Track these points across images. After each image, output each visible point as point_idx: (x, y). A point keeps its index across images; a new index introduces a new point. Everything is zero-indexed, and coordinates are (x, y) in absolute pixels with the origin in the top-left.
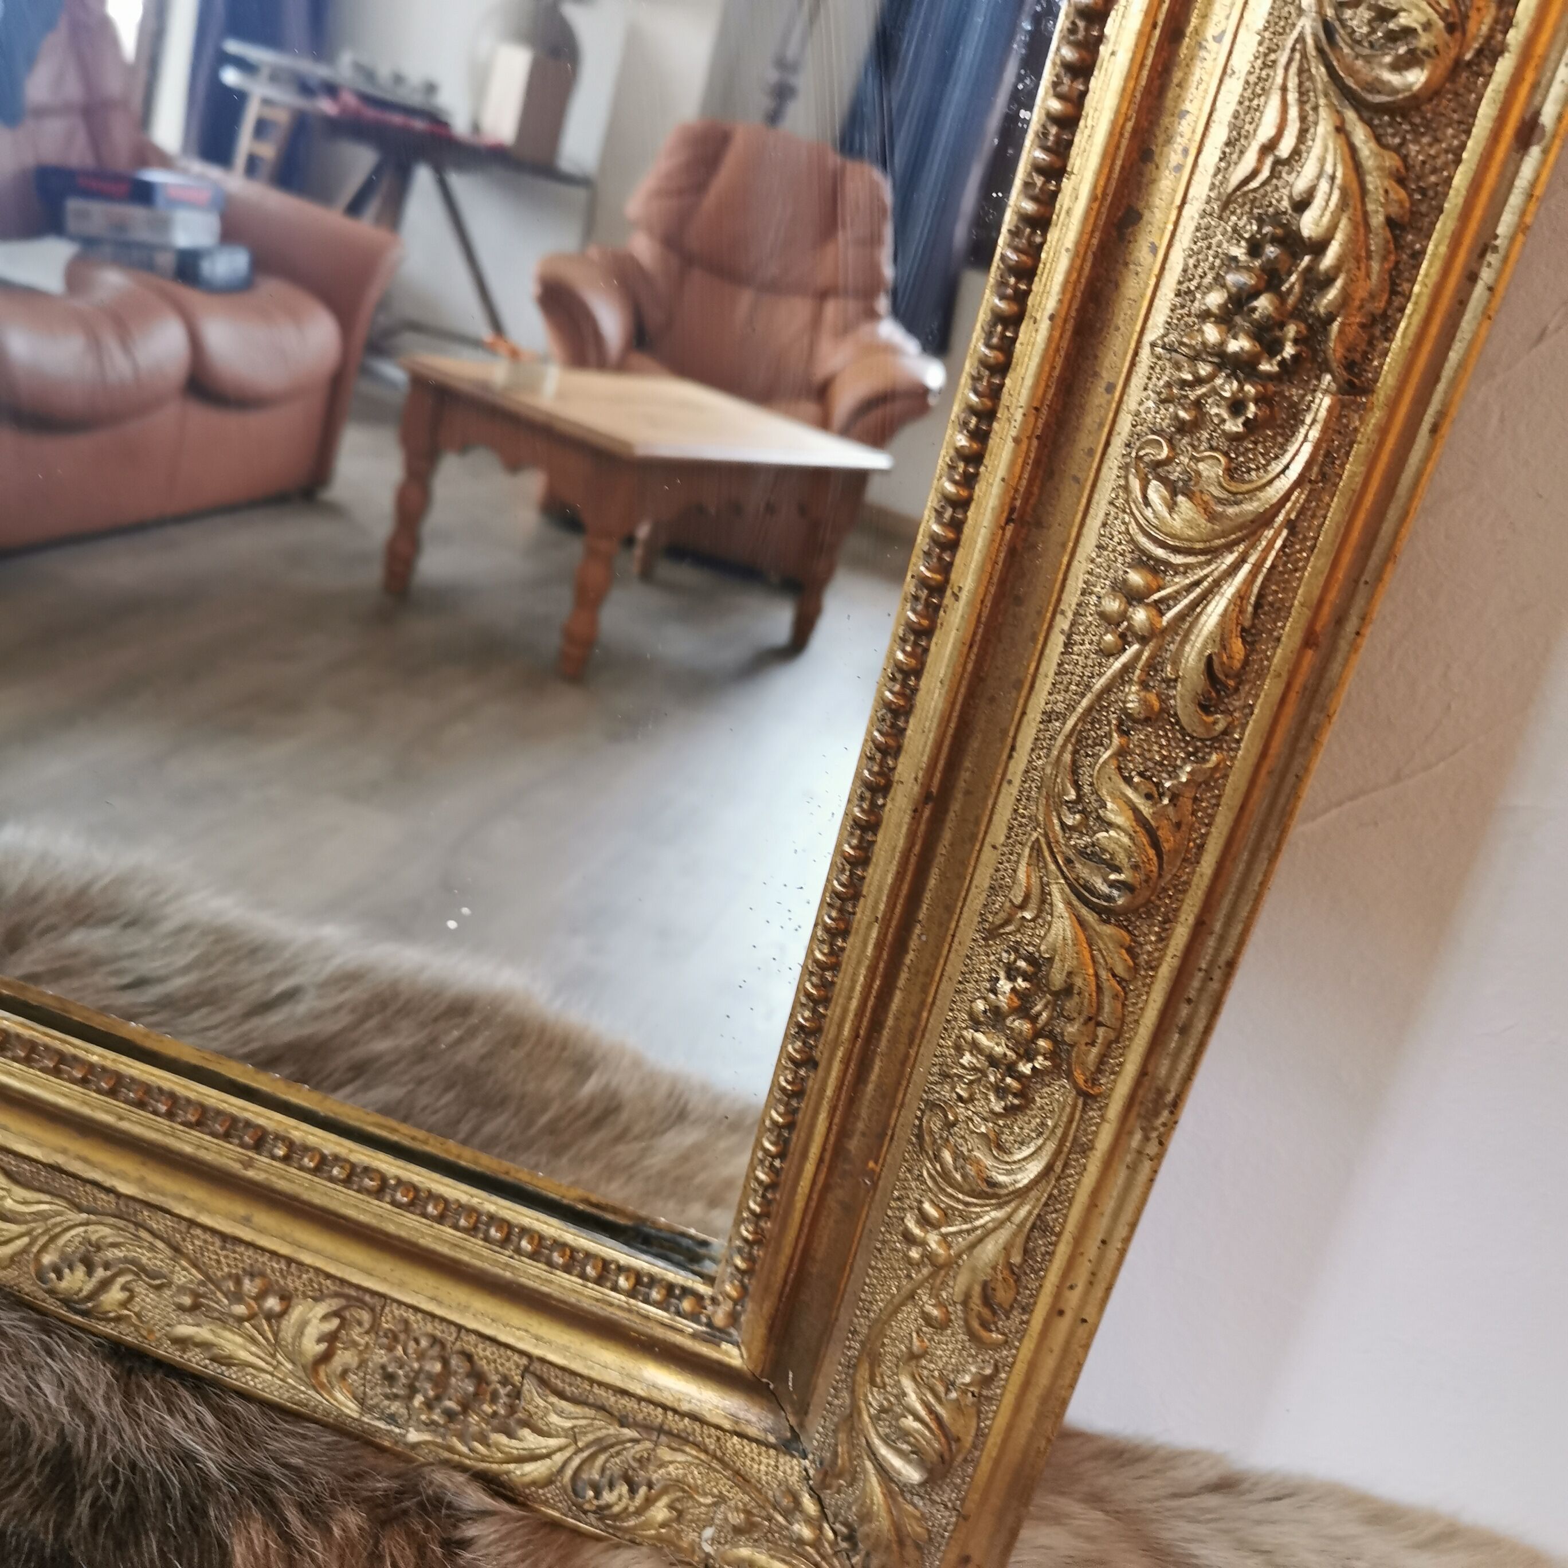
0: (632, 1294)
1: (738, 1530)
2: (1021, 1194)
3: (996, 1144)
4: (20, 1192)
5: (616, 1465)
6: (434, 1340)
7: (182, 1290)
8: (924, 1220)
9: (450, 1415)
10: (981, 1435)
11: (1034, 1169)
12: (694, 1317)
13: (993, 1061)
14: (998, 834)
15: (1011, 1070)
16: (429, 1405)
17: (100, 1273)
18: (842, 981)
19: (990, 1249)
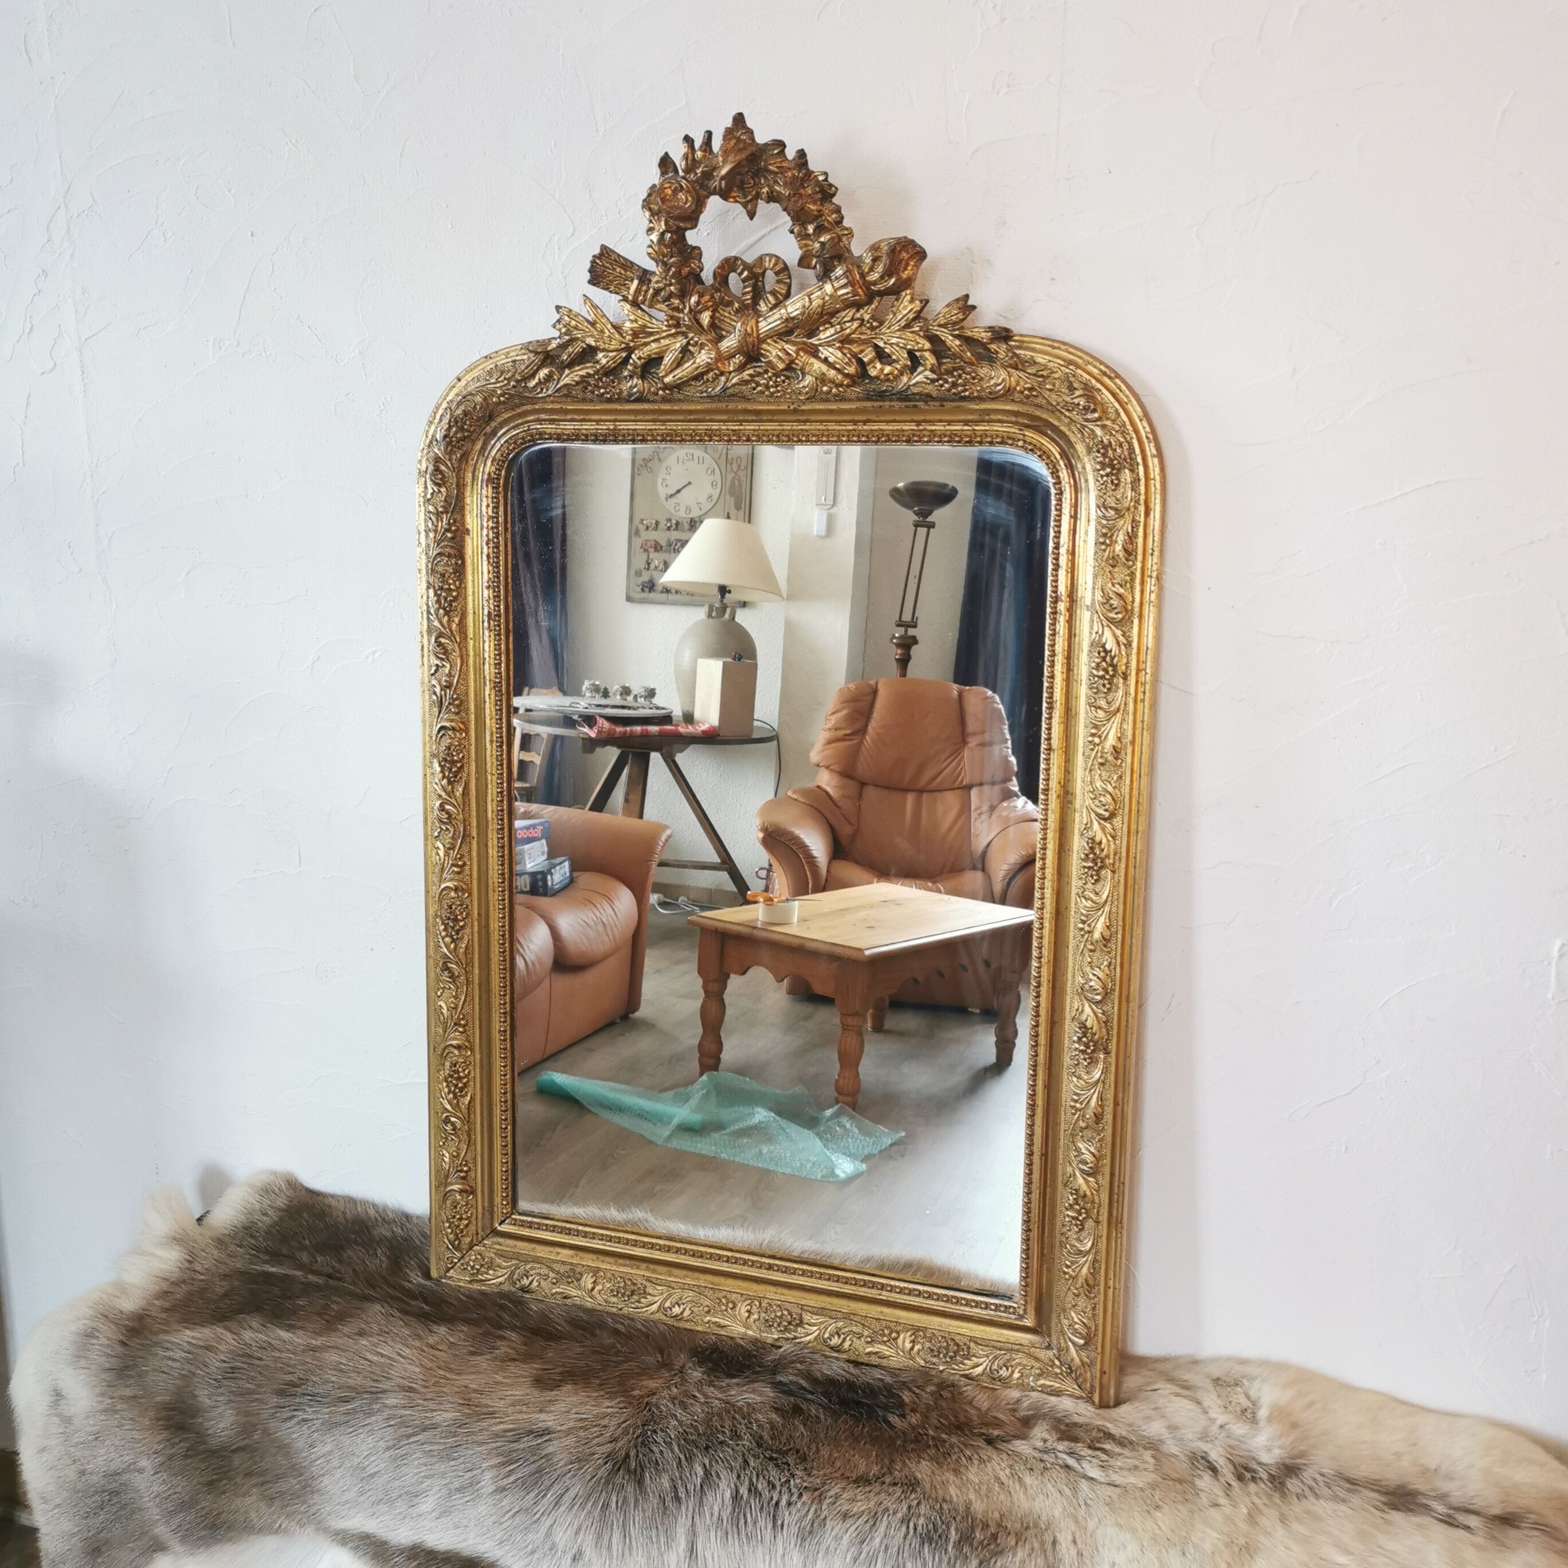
0: (995, 1310)
1: (1039, 1375)
2: (1088, 1252)
3: (1079, 1240)
4: (815, 1317)
5: (1001, 1362)
6: (943, 1337)
7: (867, 1337)
8: (1068, 1267)
9: (951, 1357)
10: (1096, 1326)
11: (1090, 1244)
12: (1014, 1313)
13: (1073, 1218)
14: (1061, 1161)
15: (1077, 1219)
16: (945, 1357)
17: (842, 1336)
18: (1033, 1206)
19: (1085, 1270)
